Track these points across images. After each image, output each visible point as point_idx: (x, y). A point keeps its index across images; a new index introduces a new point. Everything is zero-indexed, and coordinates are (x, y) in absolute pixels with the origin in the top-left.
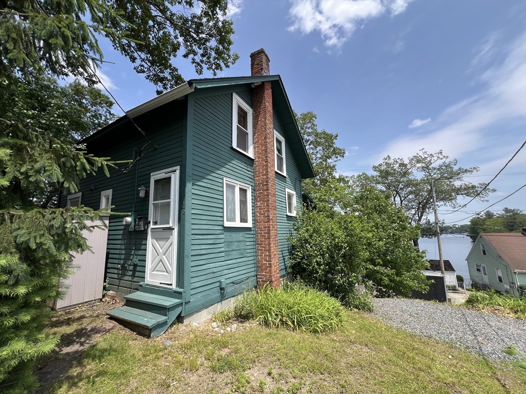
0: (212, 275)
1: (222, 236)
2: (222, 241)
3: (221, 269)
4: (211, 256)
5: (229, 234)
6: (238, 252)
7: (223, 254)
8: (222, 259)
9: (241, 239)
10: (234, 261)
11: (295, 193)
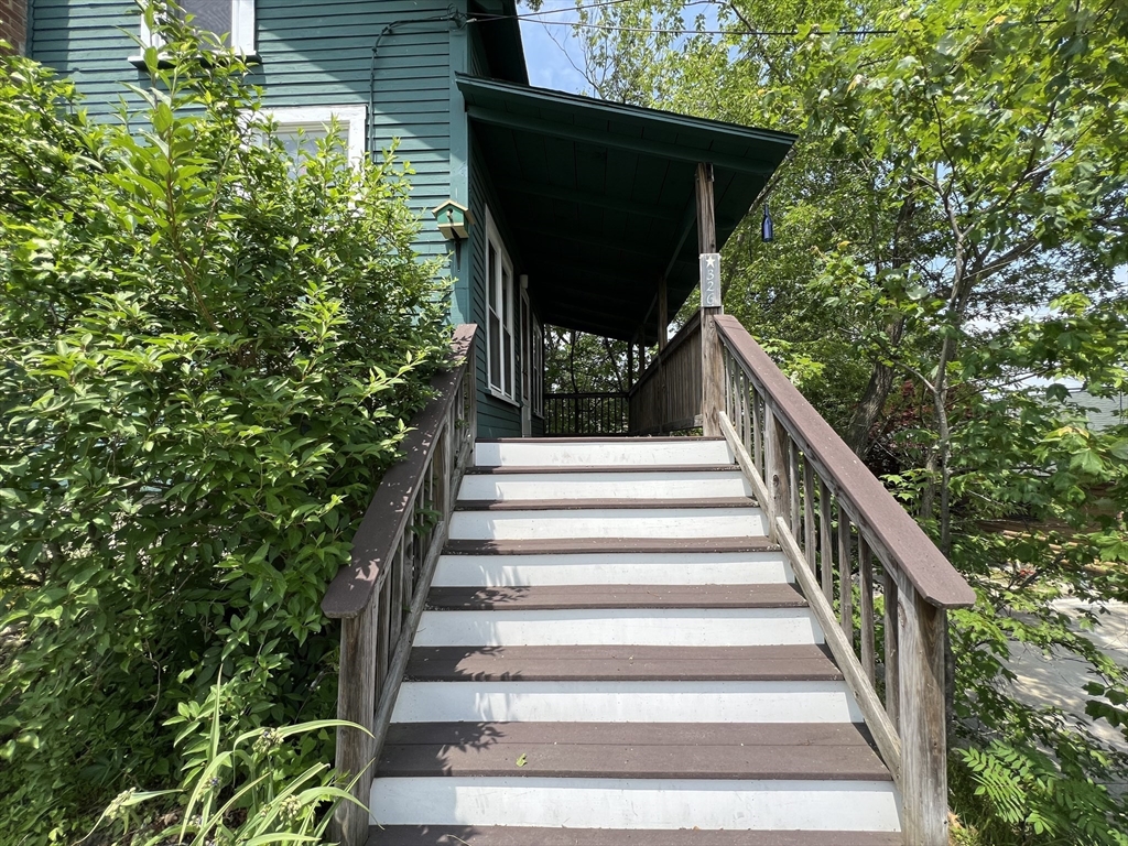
11: (355, 116)
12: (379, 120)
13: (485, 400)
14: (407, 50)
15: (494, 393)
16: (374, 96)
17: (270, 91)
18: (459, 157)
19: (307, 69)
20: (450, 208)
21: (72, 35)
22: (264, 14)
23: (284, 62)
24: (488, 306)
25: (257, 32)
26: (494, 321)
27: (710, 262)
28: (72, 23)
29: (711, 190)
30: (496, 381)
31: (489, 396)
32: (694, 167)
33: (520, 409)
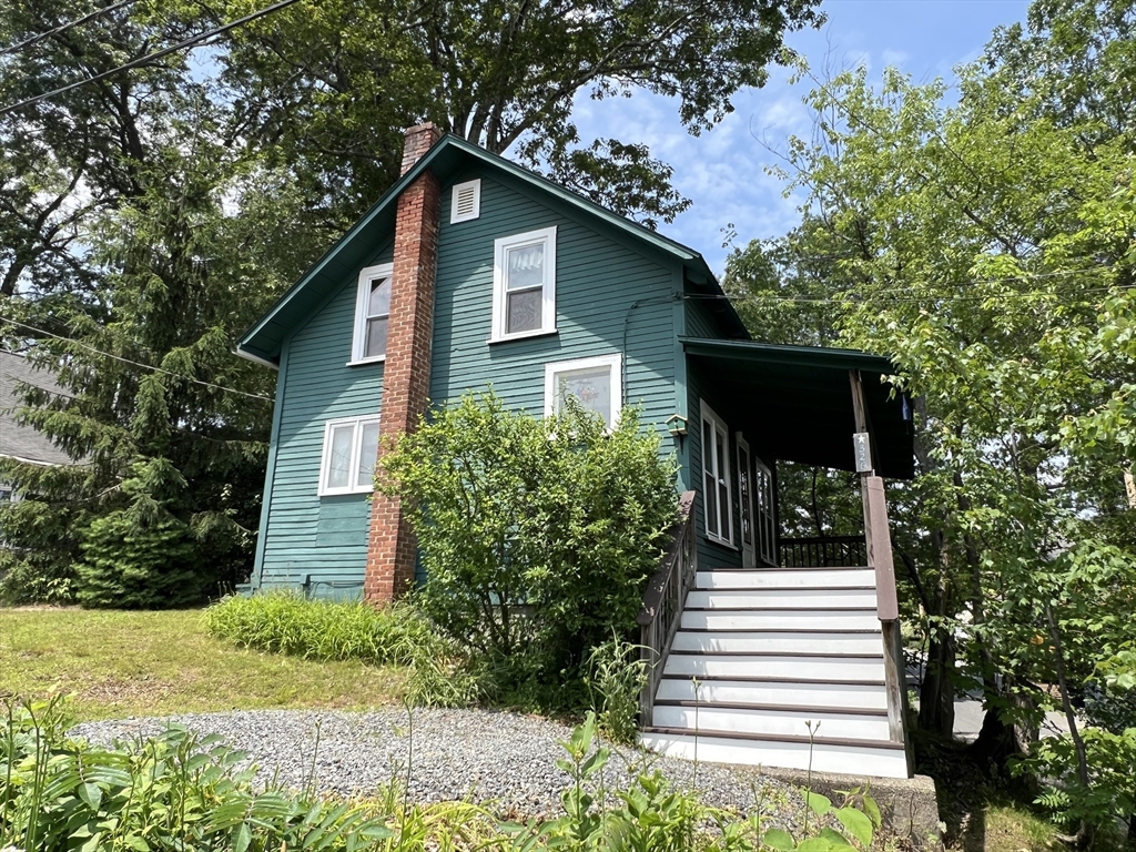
0: (292, 565)
1: (317, 511)
2: (316, 517)
3: (308, 558)
4: (296, 538)
5: (329, 506)
6: (346, 535)
7: (314, 537)
8: (313, 544)
9: (356, 513)
10: (335, 550)
11: (615, 361)
12: (629, 362)
13: (704, 543)
14: (646, 317)
15: (710, 538)
16: (625, 348)
17: (563, 351)
18: (681, 381)
19: (585, 335)
20: (676, 420)
21: (453, 330)
22: (560, 304)
23: (573, 332)
24: (704, 471)
25: (556, 315)
26: (711, 480)
27: (861, 439)
28: (454, 324)
29: (859, 387)
30: (713, 528)
31: (707, 540)
32: (847, 372)
33: (740, 552)
